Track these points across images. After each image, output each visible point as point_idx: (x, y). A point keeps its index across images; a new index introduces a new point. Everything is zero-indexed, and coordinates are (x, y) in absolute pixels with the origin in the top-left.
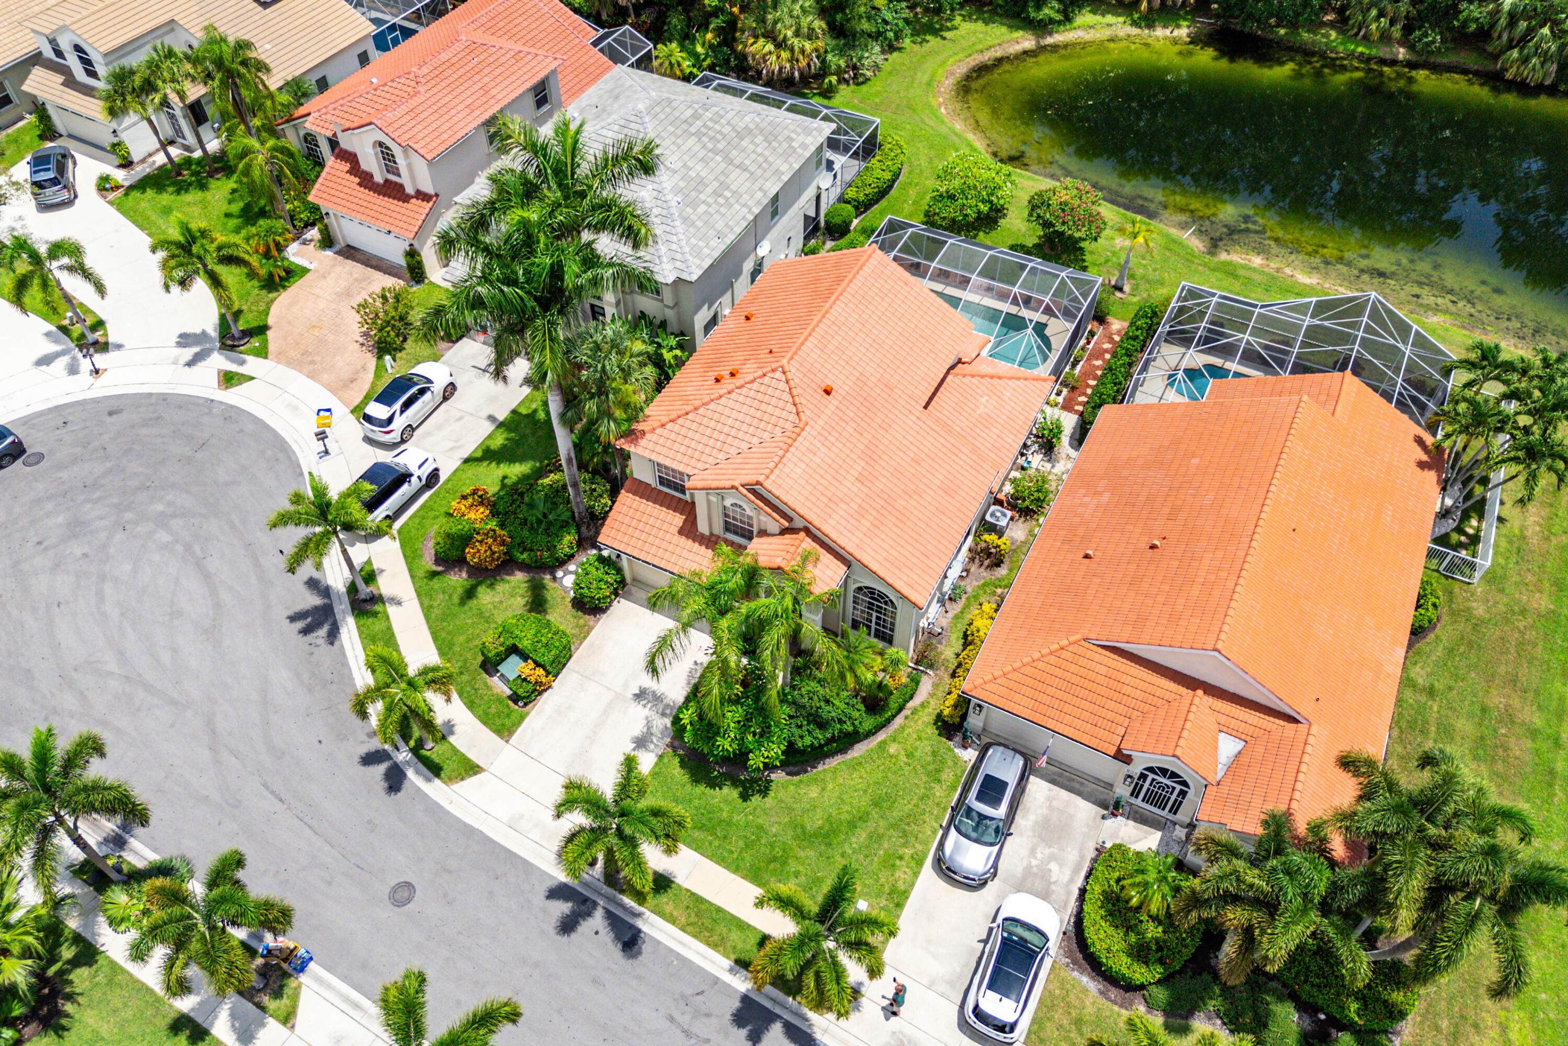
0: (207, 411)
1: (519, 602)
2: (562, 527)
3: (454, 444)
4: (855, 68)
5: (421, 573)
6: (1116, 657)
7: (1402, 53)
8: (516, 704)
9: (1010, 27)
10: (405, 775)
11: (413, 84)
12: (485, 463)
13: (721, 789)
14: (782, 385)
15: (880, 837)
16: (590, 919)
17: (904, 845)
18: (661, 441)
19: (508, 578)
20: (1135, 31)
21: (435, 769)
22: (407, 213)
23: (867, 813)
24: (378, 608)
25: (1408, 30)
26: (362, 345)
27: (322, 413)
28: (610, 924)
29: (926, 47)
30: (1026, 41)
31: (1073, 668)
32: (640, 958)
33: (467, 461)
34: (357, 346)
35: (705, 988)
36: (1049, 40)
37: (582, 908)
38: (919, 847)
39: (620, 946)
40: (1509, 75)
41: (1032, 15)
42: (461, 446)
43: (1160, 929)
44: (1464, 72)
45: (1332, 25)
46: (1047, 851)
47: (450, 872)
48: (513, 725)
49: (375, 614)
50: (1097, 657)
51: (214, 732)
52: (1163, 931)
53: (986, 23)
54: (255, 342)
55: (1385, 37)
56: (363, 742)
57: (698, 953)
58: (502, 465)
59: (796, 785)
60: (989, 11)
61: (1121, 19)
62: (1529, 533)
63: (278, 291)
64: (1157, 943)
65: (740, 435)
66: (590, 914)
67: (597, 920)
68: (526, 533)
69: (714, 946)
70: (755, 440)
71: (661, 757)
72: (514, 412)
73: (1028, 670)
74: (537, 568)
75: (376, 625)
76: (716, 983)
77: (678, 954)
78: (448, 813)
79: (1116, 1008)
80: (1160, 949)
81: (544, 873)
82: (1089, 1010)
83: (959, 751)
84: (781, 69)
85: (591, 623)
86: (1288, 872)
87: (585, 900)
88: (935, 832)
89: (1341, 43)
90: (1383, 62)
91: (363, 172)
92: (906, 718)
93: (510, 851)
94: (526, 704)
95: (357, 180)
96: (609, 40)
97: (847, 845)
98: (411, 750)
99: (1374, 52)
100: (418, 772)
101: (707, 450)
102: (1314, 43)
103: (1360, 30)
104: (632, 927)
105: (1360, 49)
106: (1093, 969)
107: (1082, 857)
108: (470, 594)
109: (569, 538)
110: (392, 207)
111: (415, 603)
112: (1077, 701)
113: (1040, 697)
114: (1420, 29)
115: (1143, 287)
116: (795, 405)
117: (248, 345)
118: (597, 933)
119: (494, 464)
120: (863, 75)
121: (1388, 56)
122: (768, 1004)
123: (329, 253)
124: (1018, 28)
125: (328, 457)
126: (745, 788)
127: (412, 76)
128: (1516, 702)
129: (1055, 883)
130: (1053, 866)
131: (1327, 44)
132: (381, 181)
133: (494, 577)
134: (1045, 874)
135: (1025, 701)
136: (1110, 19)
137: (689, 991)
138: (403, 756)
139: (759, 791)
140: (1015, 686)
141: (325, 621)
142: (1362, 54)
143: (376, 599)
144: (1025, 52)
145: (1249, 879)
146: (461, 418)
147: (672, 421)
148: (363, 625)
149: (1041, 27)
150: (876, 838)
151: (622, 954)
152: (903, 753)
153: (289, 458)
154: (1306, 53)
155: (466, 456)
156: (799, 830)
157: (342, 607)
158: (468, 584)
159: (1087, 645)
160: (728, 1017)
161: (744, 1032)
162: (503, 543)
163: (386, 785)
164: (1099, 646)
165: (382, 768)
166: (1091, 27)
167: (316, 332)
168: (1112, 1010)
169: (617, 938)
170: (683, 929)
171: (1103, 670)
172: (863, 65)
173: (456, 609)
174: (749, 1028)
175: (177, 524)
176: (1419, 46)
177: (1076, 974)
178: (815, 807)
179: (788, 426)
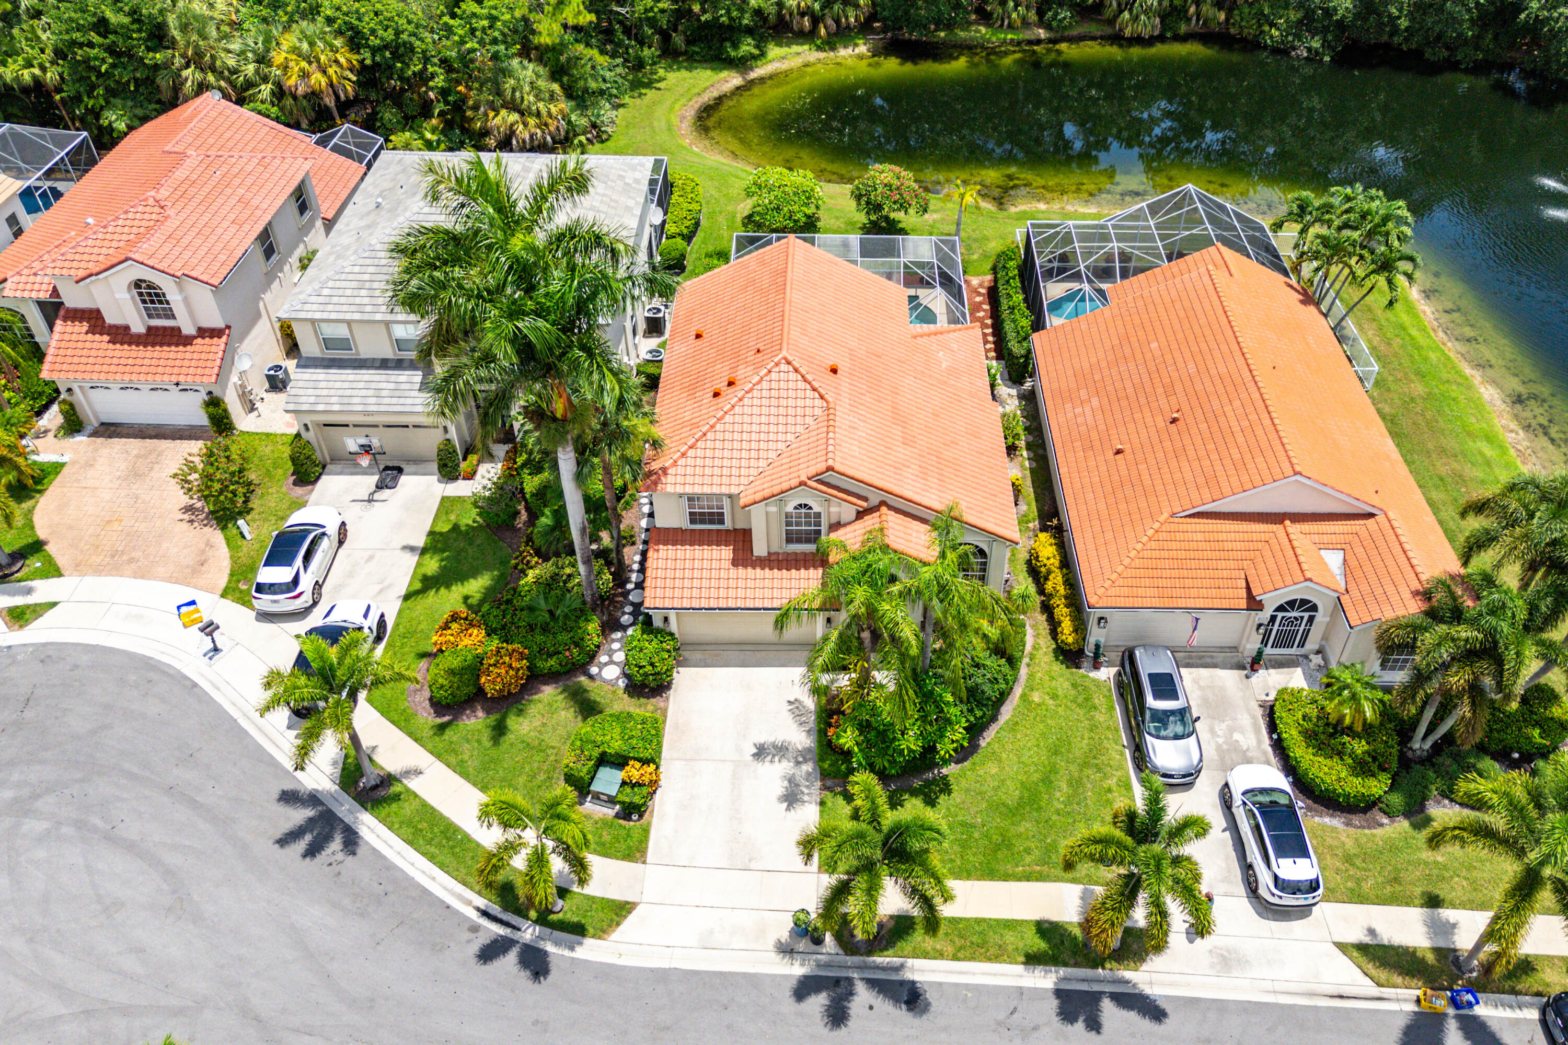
0: (9, 661)
1: (566, 715)
2: (578, 617)
3: (381, 586)
4: (594, 126)
5: (427, 733)
6: (1205, 521)
7: (1042, 33)
8: (630, 820)
9: (713, 69)
10: (546, 953)
11: (156, 209)
12: (432, 592)
13: (902, 806)
14: (793, 376)
15: (1079, 782)
16: (855, 998)
17: (1105, 777)
18: (689, 471)
19: (536, 697)
20: (822, 55)
21: (578, 930)
22: (195, 356)
23: (1055, 764)
24: (396, 788)
25: (1041, 13)
26: (191, 521)
27: (183, 609)
28: (879, 992)
29: (646, 100)
30: (731, 80)
31: (1174, 545)
32: (932, 1009)
33: (407, 597)
34: (185, 525)
35: (1015, 1003)
36: (753, 75)
37: (839, 990)
38: (1119, 774)
39: (904, 1007)
40: (1128, 32)
41: (733, 54)
42: (389, 586)
43: (1364, 742)
44: (1094, 38)
45: (977, 22)
46: (1223, 726)
47: (667, 1028)
48: (641, 842)
49: (397, 797)
50: (1189, 527)
51: (257, 1019)
52: (1368, 743)
53: (689, 69)
54: (35, 563)
55: (1025, 23)
56: (469, 941)
57: (983, 974)
58: (454, 588)
59: (973, 770)
60: (687, 60)
61: (806, 47)
62: (1375, 343)
63: (32, 498)
64: (1369, 755)
65: (772, 436)
66: (851, 994)
67: (863, 996)
68: (539, 638)
69: (996, 959)
70: (790, 437)
71: (822, 803)
72: (431, 533)
73: (1137, 563)
74: (566, 673)
75: (407, 808)
76: (1022, 994)
77: (967, 985)
78: (623, 968)
79: (1367, 831)
80: (1375, 759)
81: (774, 977)
82: (1349, 844)
83: (1094, 674)
84: (531, 136)
85: (662, 704)
86: (1492, 612)
87: (837, 981)
88: (1122, 754)
89: (993, 34)
90: (1030, 42)
91: (111, 327)
92: (1028, 665)
93: (721, 973)
94: (641, 816)
95: (106, 338)
96: (335, 140)
97: (1055, 803)
98: (536, 922)
99: (1021, 36)
100: (557, 943)
101: (744, 463)
102: (972, 39)
103: (1003, 21)
104: (902, 983)
105: (1009, 36)
106: (1327, 807)
107: (1253, 717)
108: (500, 730)
109: (593, 627)
110: (172, 355)
111: (440, 766)
112: (1193, 573)
113: (1161, 583)
114: (1050, 10)
115: (974, 246)
116: (814, 390)
117: (25, 570)
118: (871, 1008)
119: (443, 590)
120: (606, 132)
121: (1033, 37)
122: (1084, 987)
123: (80, 439)
124: (721, 70)
125: (220, 655)
126: (925, 795)
127: (151, 202)
128: (1455, 465)
129: (1248, 749)
130: (1237, 736)
131: (982, 37)
132: (143, 330)
133: (518, 701)
134: (1235, 747)
135: (1150, 592)
136: (795, 48)
137: (1001, 1016)
138: (529, 933)
139: (941, 791)
140: (1135, 582)
141: (332, 829)
142: (1012, 40)
143: (388, 780)
144: (738, 88)
145: (1463, 635)
146: (371, 558)
147: (691, 447)
148: (388, 815)
149: (741, 64)
150: (1076, 784)
151: (910, 1014)
152: (1047, 697)
153: (164, 672)
154: (968, 48)
155: (403, 593)
156: (1002, 809)
157: (346, 808)
158: (493, 719)
159: (1176, 520)
160: (1056, 1019)
161: (1080, 1025)
162: (522, 657)
163: (528, 973)
164: (1186, 517)
165: (512, 957)
166: (783, 58)
167: (116, 526)
168: (1365, 835)
169: (896, 1000)
170: (955, 958)
171: (1199, 537)
172: (602, 122)
173: (494, 752)
174: (1081, 1019)
175: (46, 804)
176: (1054, 24)
177: (1317, 819)
178: (1003, 781)
179: (818, 411)
